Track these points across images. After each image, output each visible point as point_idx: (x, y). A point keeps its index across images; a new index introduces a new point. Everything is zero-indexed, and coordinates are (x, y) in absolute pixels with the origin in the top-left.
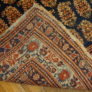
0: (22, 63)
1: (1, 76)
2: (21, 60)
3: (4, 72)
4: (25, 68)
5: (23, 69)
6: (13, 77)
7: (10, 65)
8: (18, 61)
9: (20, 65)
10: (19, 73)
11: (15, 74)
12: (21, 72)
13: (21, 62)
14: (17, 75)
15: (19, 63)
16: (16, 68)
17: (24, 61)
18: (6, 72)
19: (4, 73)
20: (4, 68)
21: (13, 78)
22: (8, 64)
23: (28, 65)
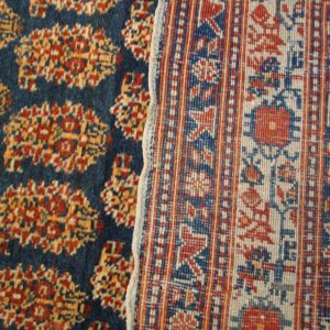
0: (298, 20)
1: (279, 103)
2: (289, 16)
3: (276, 85)
4: (320, 29)
5: (317, 34)
6: (311, 79)
7: (274, 55)
8: (282, 27)
9: (300, 31)
10: (316, 54)
11: (312, 65)
12: (320, 47)
13: (293, 20)
14: (316, 62)
15: (289, 29)
16: (297, 48)
17: (300, 11)
18: (282, 80)
19: (280, 89)
20: (268, 75)
21: (315, 81)
22: (266, 55)
23: (317, 14)
